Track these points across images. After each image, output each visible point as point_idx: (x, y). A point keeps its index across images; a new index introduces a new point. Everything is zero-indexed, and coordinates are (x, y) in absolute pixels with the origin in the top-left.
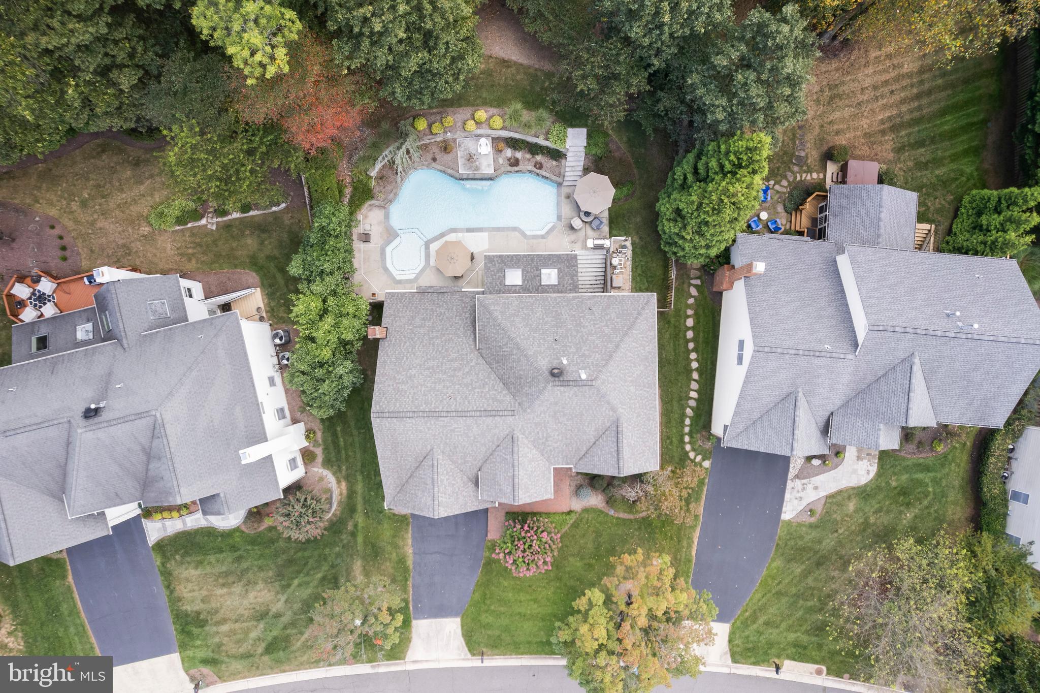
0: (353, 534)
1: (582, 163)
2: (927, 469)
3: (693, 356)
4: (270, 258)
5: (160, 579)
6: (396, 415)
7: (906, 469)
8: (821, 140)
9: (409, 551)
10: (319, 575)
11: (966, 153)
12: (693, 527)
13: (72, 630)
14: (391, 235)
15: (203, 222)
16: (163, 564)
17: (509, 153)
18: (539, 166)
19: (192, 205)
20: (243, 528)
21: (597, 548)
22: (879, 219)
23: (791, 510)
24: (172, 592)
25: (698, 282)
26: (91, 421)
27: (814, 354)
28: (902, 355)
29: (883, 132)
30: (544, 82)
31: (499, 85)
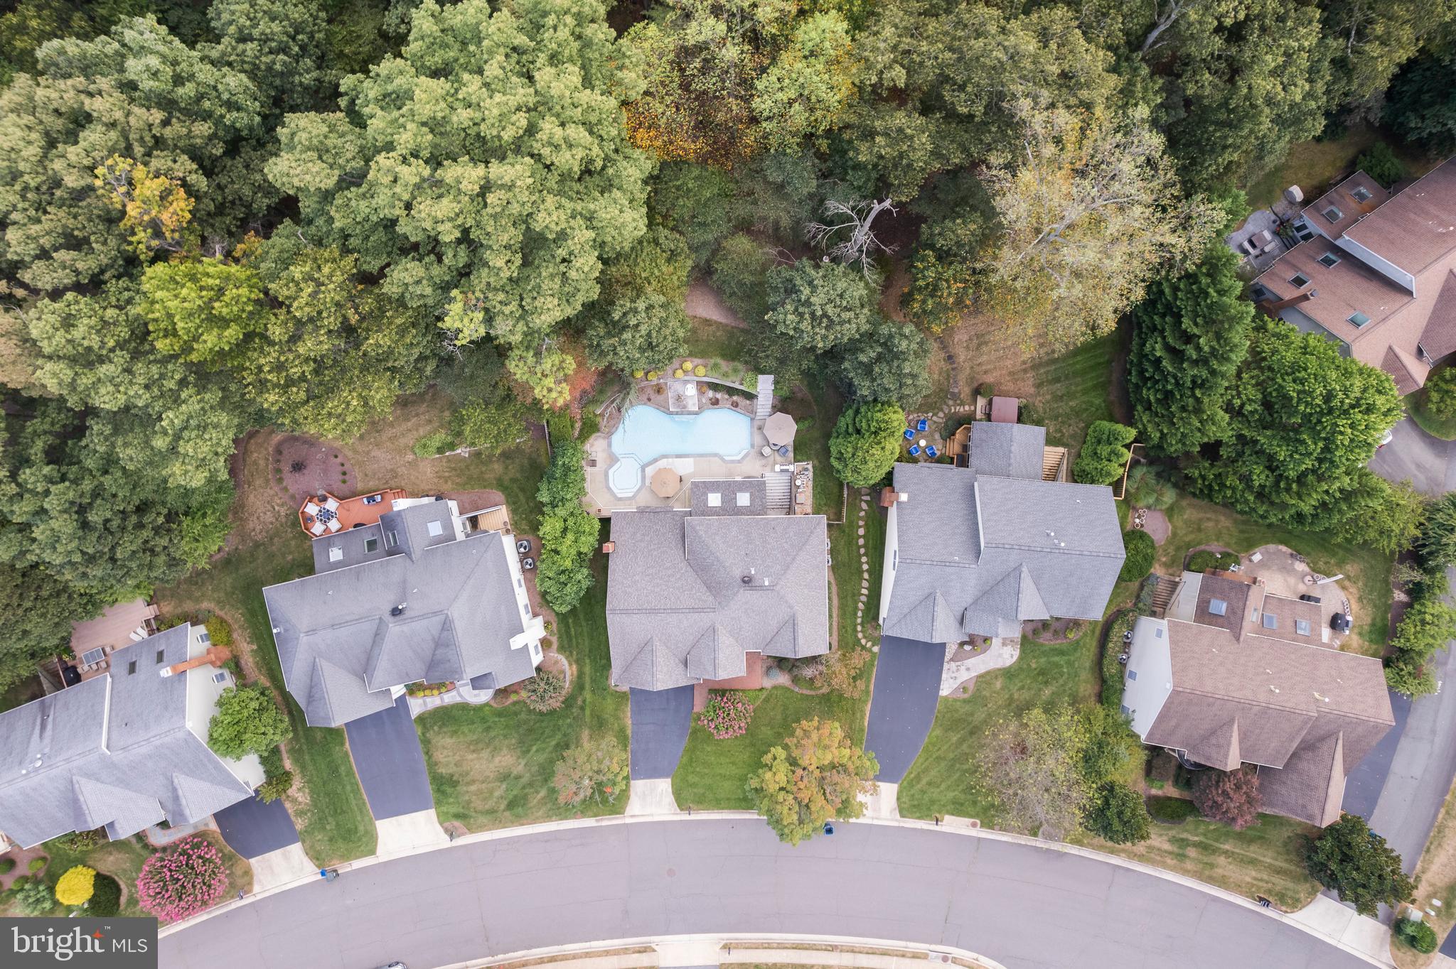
0: (582, 708)
1: (771, 403)
2: (1062, 653)
3: (864, 559)
4: (513, 480)
5: (421, 746)
6: (626, 612)
7: (1044, 653)
8: (971, 379)
9: (629, 722)
10: (554, 743)
11: (1095, 387)
12: (866, 702)
13: (348, 788)
14: (613, 460)
15: (459, 451)
16: (423, 734)
17: (711, 394)
18: (735, 405)
19: (449, 439)
20: (492, 703)
21: (785, 719)
22: (1010, 452)
23: (947, 688)
24: (430, 757)
25: (868, 498)
26: (397, 618)
27: (944, 564)
28: (1013, 565)
29: (1025, 371)
30: (740, 337)
31: (703, 340)
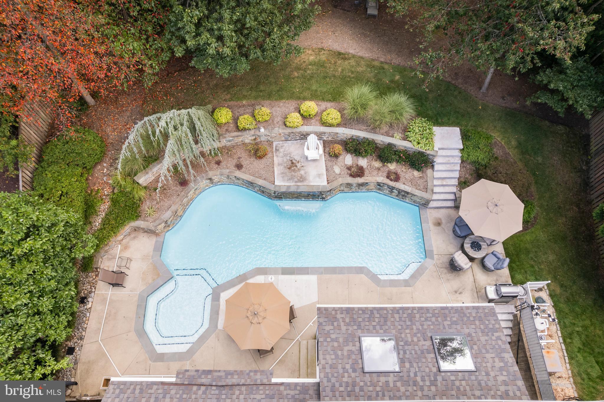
1: (457, 175)
14: (160, 277)
17: (349, 159)
18: (394, 176)
30: (394, 75)
31: (334, 76)
